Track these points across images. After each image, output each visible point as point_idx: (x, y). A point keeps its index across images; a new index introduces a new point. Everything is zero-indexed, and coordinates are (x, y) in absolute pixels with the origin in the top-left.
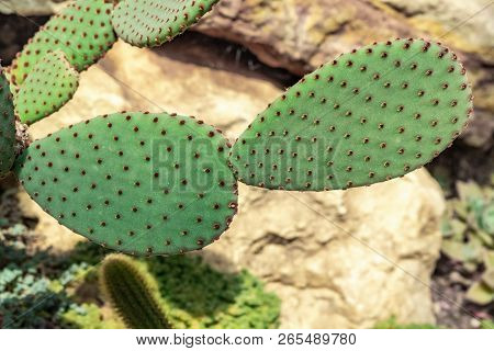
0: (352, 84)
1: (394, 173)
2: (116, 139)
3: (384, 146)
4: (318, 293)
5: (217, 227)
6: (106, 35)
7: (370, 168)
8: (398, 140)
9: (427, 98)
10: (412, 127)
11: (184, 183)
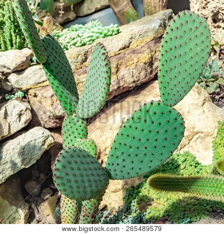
0: (173, 47)
3: (197, 54)
5: (182, 124)
6: (83, 123)
7: (200, 64)
8: (198, 49)
9: (193, 29)
10: (198, 41)
11: (160, 124)
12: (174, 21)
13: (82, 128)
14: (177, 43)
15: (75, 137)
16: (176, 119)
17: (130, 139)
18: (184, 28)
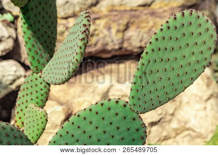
0: (162, 47)
1: (200, 72)
2: (79, 127)
3: (190, 64)
4: (182, 135)
5: (143, 138)
6: (45, 87)
7: (189, 76)
8: (194, 58)
9: (195, 34)
10: (196, 50)
11: (118, 128)
12: (175, 18)
13: (42, 92)
14: (169, 45)
15: (32, 99)
16: (137, 130)
17: (79, 132)
18: (184, 30)
